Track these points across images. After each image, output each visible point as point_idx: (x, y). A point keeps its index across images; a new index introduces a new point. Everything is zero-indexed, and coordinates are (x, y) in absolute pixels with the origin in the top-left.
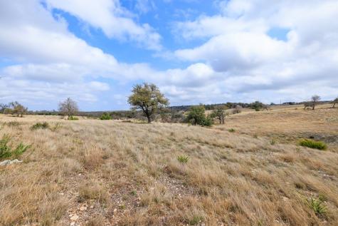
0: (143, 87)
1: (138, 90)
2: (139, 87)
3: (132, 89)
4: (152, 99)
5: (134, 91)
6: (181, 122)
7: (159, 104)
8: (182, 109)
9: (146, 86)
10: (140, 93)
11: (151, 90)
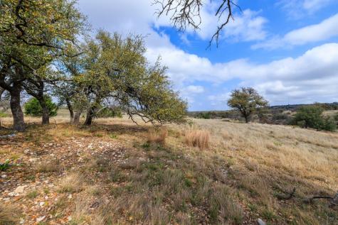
0: (241, 91)
1: (237, 95)
2: (237, 92)
3: (231, 94)
4: (250, 101)
5: (232, 96)
6: (284, 124)
7: (258, 106)
8: (287, 109)
9: (244, 90)
10: (239, 97)
11: (248, 93)
